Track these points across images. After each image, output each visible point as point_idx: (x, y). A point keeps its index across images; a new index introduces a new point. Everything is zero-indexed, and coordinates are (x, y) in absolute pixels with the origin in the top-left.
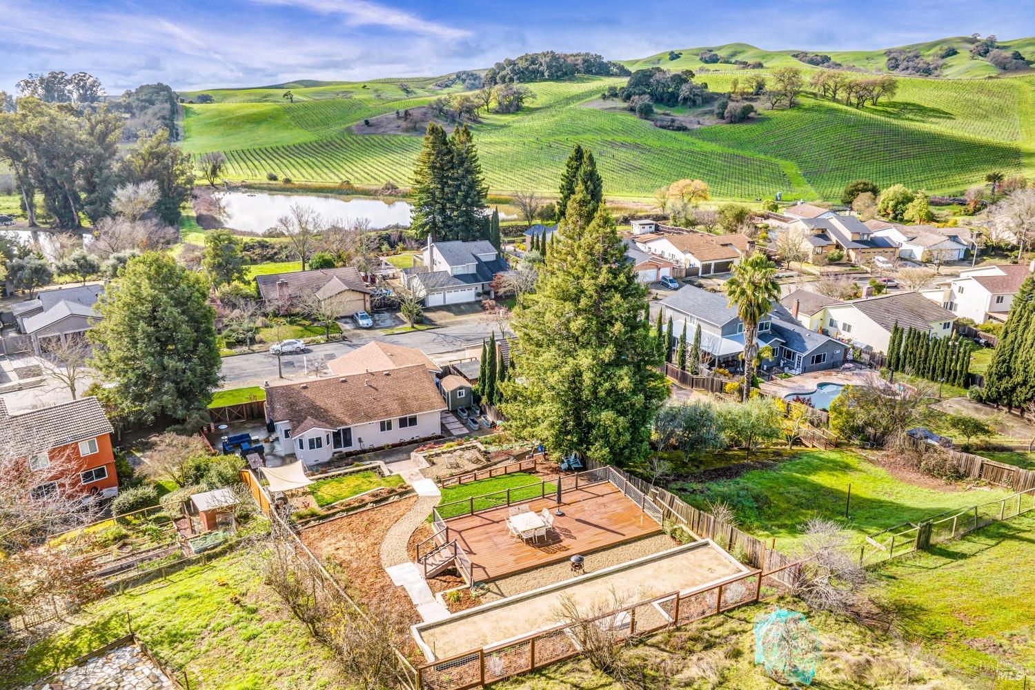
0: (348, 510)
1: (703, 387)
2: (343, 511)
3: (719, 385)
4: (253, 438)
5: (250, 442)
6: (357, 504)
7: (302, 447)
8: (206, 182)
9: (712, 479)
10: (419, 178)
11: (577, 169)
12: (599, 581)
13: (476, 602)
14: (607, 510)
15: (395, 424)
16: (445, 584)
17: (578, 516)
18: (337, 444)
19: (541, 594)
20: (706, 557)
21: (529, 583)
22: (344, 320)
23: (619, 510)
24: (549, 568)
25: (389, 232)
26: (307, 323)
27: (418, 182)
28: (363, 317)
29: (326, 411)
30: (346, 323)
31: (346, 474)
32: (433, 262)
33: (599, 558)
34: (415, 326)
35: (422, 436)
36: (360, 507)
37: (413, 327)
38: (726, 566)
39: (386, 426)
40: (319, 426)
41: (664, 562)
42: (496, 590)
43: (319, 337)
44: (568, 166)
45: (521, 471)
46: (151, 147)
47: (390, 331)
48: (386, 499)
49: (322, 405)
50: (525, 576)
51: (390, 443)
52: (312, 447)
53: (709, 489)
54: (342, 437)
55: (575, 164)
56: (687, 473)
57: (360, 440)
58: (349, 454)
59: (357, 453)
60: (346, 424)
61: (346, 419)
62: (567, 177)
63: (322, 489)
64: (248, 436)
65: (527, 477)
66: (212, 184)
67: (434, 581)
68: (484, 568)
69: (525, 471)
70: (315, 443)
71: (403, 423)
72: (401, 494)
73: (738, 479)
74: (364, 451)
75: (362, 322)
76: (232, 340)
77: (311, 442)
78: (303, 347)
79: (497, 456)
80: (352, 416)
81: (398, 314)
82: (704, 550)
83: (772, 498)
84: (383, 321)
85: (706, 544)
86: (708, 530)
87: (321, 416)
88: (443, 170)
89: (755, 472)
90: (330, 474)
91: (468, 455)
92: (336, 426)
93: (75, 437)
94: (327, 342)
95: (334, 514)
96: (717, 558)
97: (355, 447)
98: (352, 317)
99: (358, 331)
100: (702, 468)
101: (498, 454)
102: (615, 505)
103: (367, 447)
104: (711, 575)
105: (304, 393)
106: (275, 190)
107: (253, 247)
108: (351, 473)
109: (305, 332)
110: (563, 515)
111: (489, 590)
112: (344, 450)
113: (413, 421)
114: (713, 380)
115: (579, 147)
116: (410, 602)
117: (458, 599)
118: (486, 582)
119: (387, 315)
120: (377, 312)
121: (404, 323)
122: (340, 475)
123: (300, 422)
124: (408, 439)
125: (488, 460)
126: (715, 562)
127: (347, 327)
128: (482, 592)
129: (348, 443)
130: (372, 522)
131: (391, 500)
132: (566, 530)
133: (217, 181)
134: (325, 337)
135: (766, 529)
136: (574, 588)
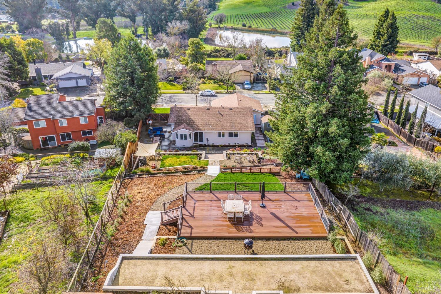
0: (166, 173)
1: (421, 146)
2: (163, 173)
3: (432, 146)
4: (164, 130)
5: (162, 131)
6: (173, 171)
7: (177, 138)
8: (217, 26)
9: (394, 207)
10: (297, 22)
11: (384, 21)
12: (257, 262)
13: (172, 251)
14: (296, 211)
15: (227, 135)
16: (167, 231)
17: (273, 211)
18: (196, 139)
19: (212, 259)
20: (349, 269)
21: (213, 248)
22: (239, 84)
23: (305, 214)
24: (233, 241)
25: (281, 49)
26: (222, 83)
27: (296, 24)
28: (247, 84)
29: (194, 122)
30: (239, 86)
31: (184, 154)
32: (291, 62)
33: (270, 245)
34: (271, 91)
35: (240, 144)
36: (173, 173)
37: (270, 91)
38: (362, 283)
39: (221, 135)
40: (186, 129)
41: (313, 263)
42: (189, 246)
43: (224, 91)
44: (379, 20)
45: (270, 173)
46: (191, 8)
47: (258, 92)
48: (190, 171)
49: (193, 119)
50: (213, 242)
51: (223, 144)
52: (182, 138)
53: (388, 214)
54: (198, 136)
55: (383, 19)
56: (378, 199)
57: (207, 140)
58: (201, 146)
59: (205, 146)
60: (200, 130)
61: (201, 128)
62: (378, 26)
63: (168, 160)
64: (162, 128)
65: (272, 177)
66: (219, 27)
67: (164, 227)
68: (192, 229)
69: (272, 174)
70: (183, 137)
71: (231, 135)
72: (199, 171)
73: (415, 212)
74: (208, 146)
75: (246, 86)
76: (185, 87)
77: (182, 136)
78: (213, 94)
79: (266, 162)
80: (204, 127)
81: (265, 85)
82: (351, 263)
83: (437, 233)
84: (257, 87)
85: (355, 259)
86: (365, 247)
87: (190, 124)
88: (309, 18)
89: (431, 210)
90: (179, 153)
91: (249, 157)
92: (195, 130)
93: (78, 115)
94: (226, 93)
95: (158, 173)
96: (357, 273)
97: (205, 142)
98: (243, 84)
99: (243, 90)
100: (391, 198)
101: (268, 160)
102: (303, 210)
103: (211, 143)
104: (345, 286)
105: (187, 111)
106: (244, 31)
107: (219, 51)
108: (186, 155)
109: (219, 88)
110: (264, 207)
111: (185, 245)
112: (199, 143)
113: (236, 135)
114: (428, 143)
115: (388, 10)
116: (141, 237)
117: (164, 245)
118: (188, 238)
119: (260, 84)
120: (256, 83)
121: (266, 89)
122: (180, 154)
123: (179, 125)
124: (233, 144)
125: (260, 162)
126: (354, 275)
127: (239, 88)
128: (181, 244)
129: (201, 140)
130: (170, 183)
131: (192, 173)
132: (260, 218)
133: (222, 26)
134: (226, 91)
135: (421, 257)
136: (236, 262)
